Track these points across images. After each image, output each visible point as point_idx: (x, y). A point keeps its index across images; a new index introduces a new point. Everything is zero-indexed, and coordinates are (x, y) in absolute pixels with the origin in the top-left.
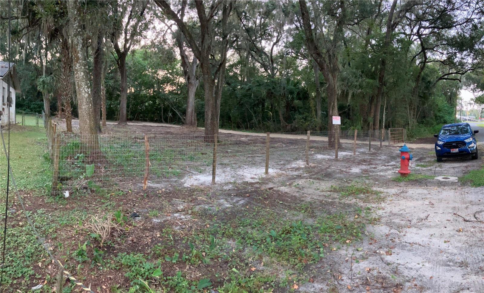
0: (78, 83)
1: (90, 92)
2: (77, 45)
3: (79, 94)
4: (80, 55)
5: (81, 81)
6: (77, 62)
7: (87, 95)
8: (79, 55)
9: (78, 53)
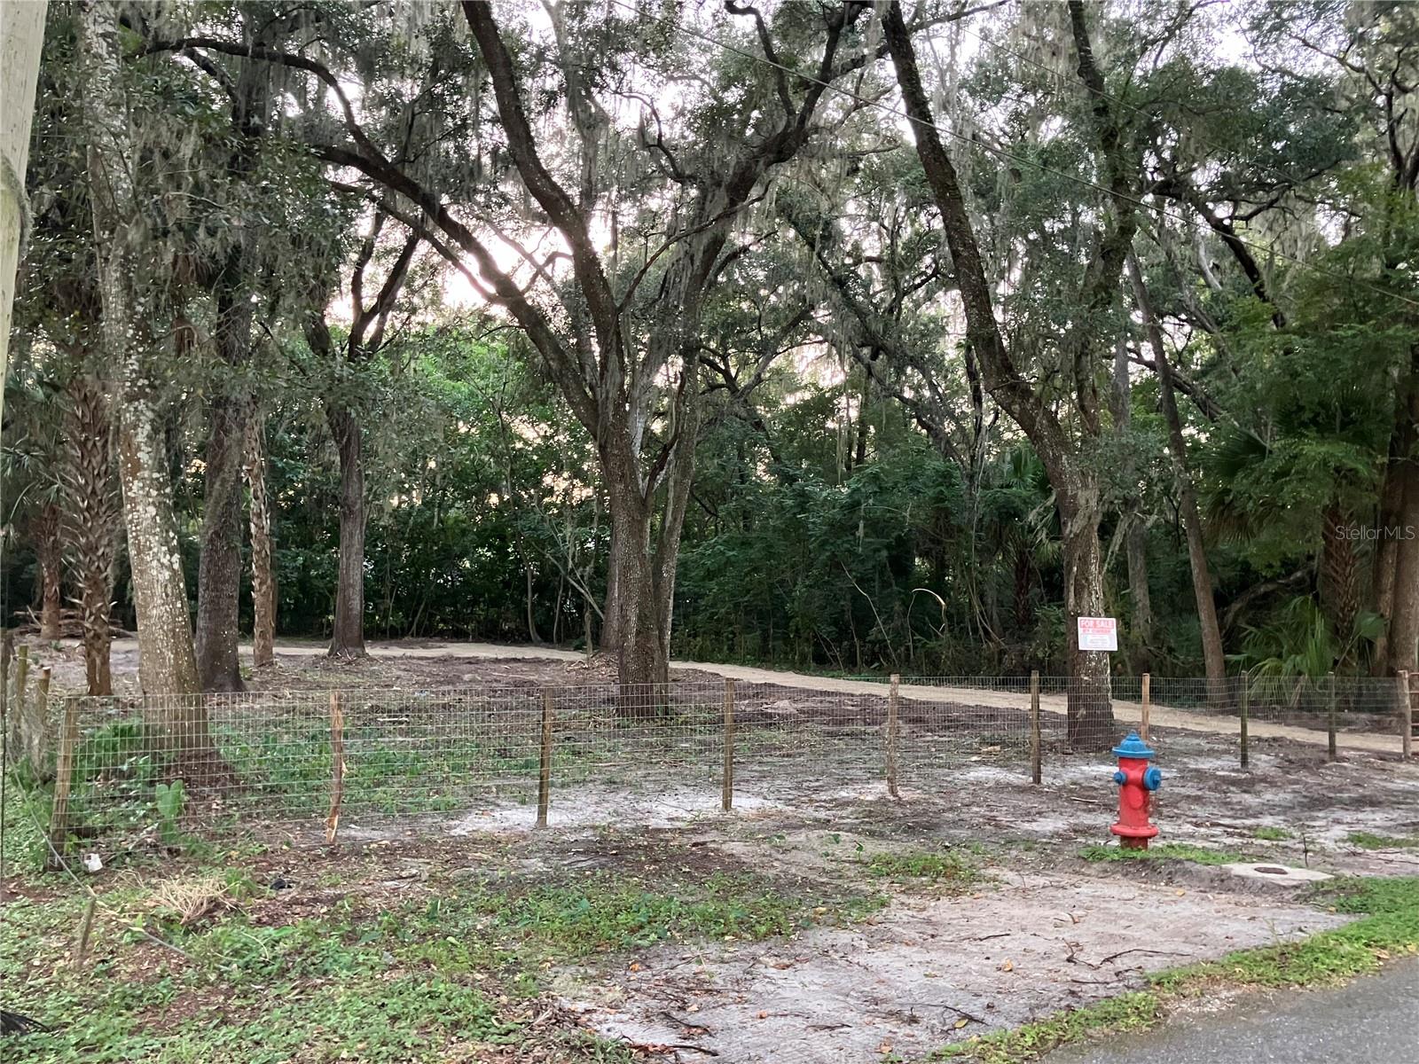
0: (136, 538)
1: (176, 566)
2: (135, 427)
3: (140, 571)
4: (143, 456)
5: (146, 532)
6: (135, 477)
7: (167, 574)
8: (140, 455)
9: (139, 449)
